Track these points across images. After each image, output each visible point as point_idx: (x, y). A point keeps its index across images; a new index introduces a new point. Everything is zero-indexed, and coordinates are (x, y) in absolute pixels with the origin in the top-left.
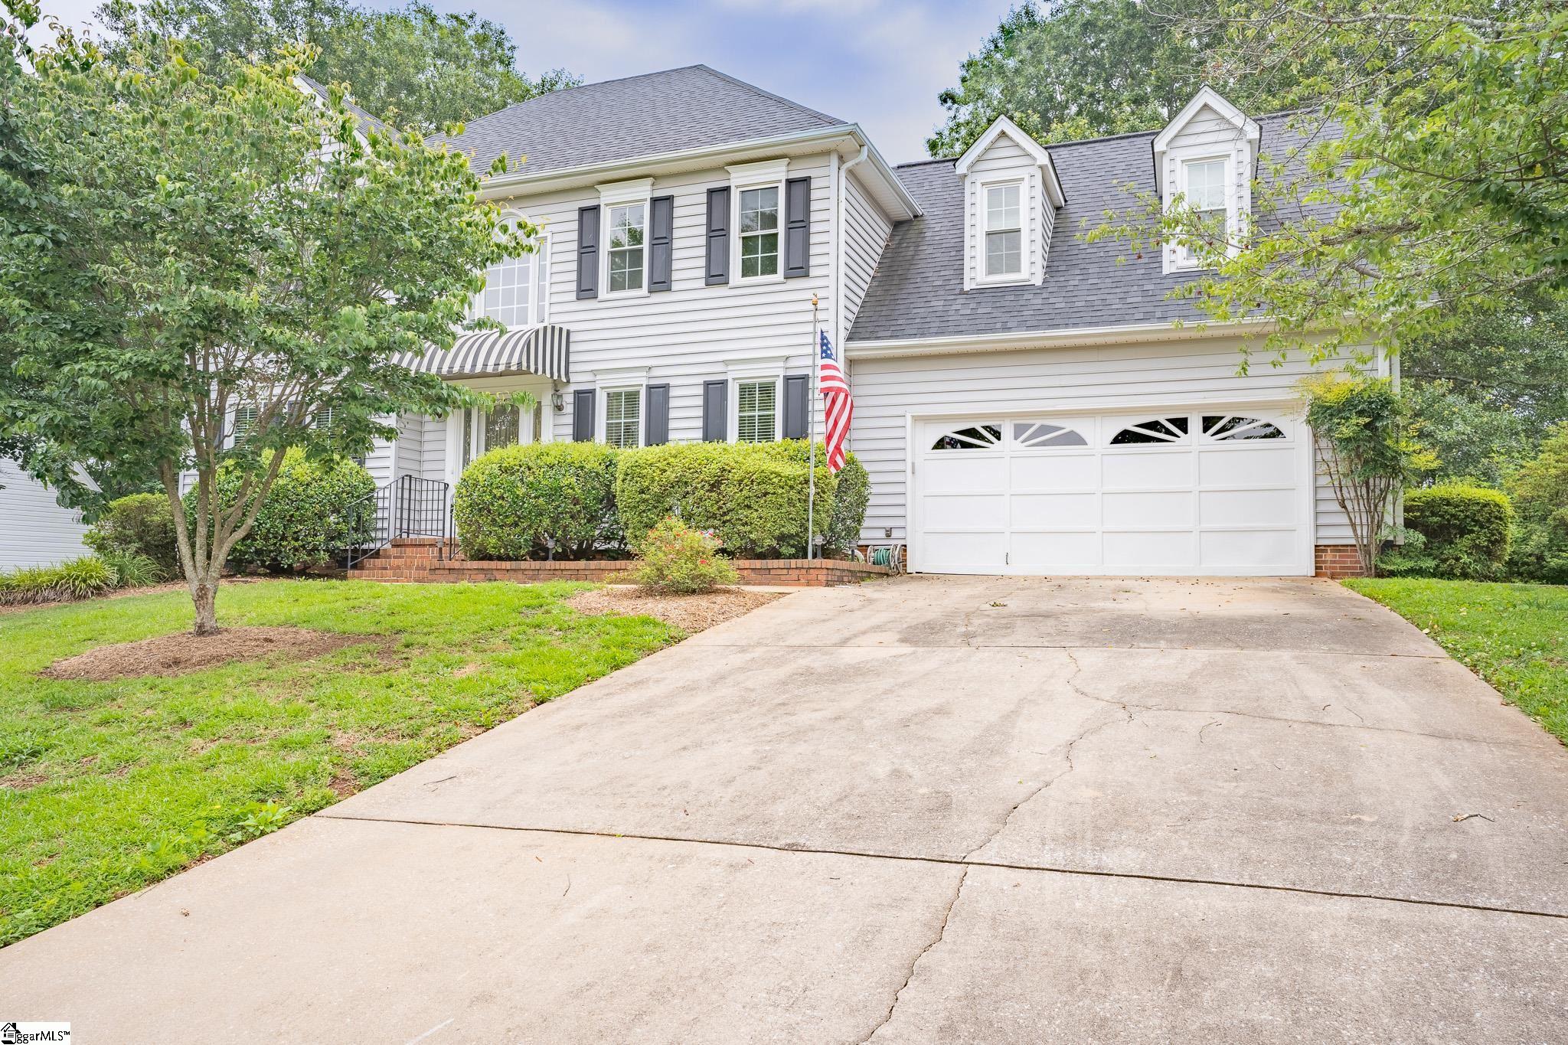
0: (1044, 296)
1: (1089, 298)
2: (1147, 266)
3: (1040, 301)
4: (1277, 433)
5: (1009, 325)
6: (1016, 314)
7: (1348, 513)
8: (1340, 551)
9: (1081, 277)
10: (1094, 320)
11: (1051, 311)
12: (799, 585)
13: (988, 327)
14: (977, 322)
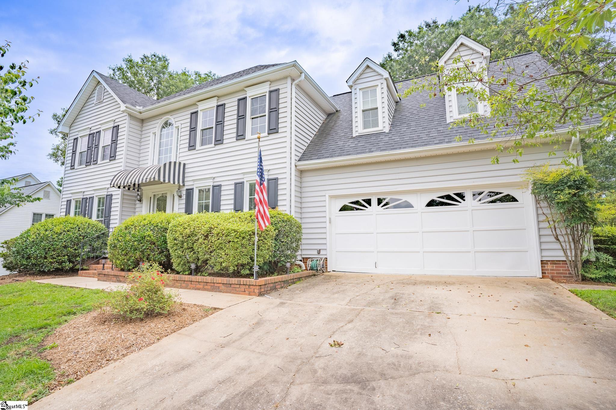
0: (390, 136)
1: (411, 136)
2: (439, 120)
3: (388, 139)
4: (514, 200)
5: (372, 150)
6: (376, 145)
7: (560, 243)
8: (556, 264)
9: (407, 127)
10: (414, 145)
11: (392, 143)
12: (245, 294)
13: (362, 151)
14: (357, 149)
